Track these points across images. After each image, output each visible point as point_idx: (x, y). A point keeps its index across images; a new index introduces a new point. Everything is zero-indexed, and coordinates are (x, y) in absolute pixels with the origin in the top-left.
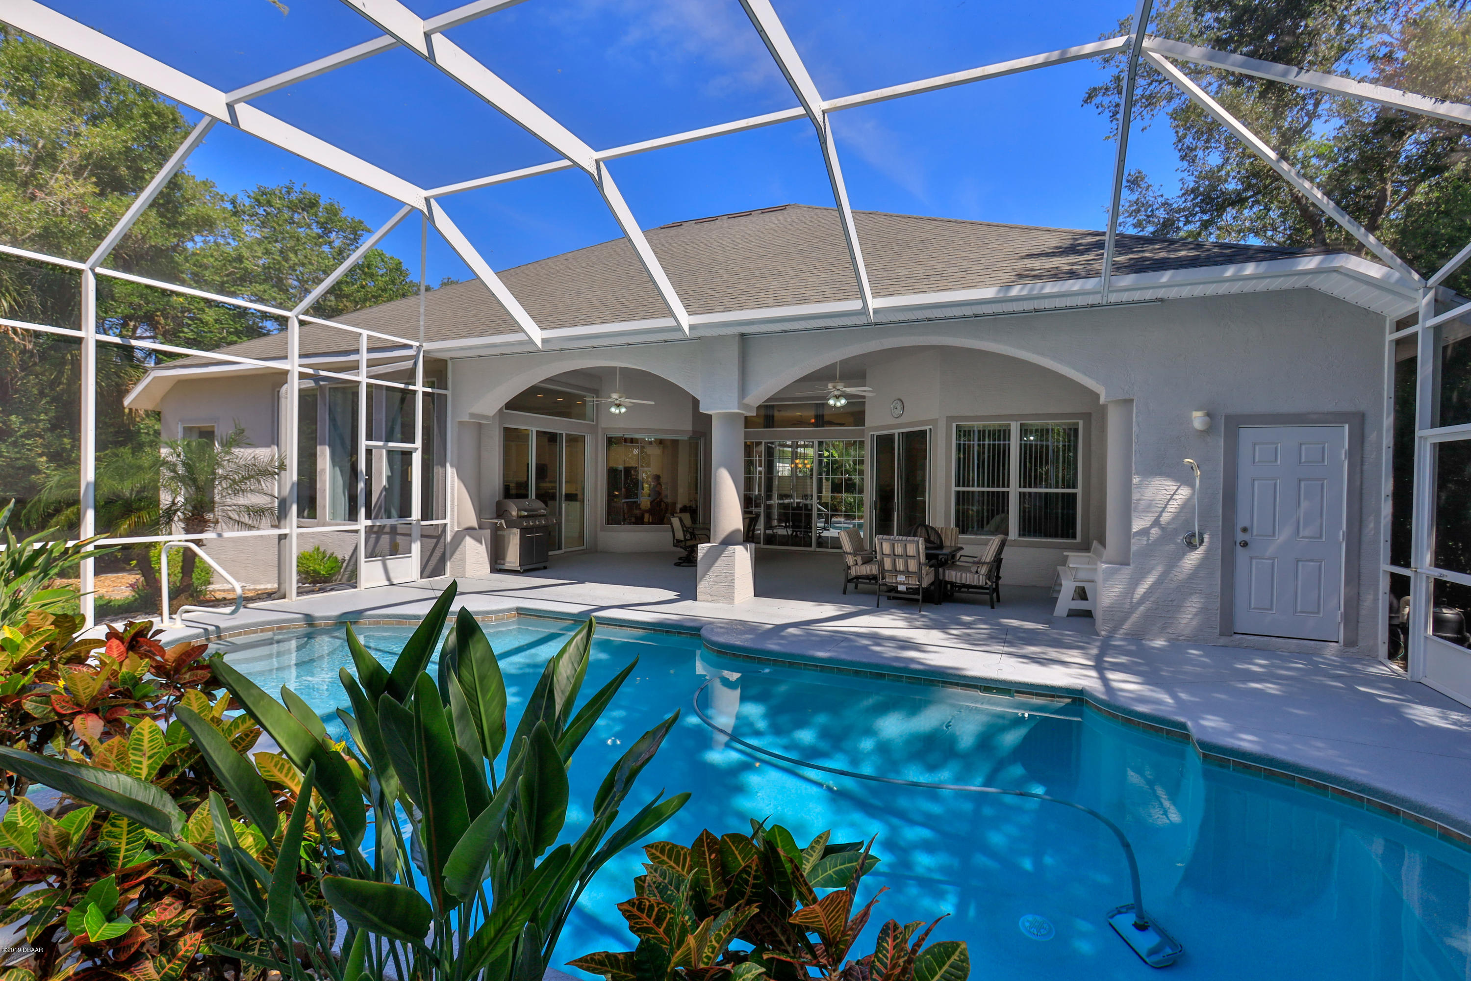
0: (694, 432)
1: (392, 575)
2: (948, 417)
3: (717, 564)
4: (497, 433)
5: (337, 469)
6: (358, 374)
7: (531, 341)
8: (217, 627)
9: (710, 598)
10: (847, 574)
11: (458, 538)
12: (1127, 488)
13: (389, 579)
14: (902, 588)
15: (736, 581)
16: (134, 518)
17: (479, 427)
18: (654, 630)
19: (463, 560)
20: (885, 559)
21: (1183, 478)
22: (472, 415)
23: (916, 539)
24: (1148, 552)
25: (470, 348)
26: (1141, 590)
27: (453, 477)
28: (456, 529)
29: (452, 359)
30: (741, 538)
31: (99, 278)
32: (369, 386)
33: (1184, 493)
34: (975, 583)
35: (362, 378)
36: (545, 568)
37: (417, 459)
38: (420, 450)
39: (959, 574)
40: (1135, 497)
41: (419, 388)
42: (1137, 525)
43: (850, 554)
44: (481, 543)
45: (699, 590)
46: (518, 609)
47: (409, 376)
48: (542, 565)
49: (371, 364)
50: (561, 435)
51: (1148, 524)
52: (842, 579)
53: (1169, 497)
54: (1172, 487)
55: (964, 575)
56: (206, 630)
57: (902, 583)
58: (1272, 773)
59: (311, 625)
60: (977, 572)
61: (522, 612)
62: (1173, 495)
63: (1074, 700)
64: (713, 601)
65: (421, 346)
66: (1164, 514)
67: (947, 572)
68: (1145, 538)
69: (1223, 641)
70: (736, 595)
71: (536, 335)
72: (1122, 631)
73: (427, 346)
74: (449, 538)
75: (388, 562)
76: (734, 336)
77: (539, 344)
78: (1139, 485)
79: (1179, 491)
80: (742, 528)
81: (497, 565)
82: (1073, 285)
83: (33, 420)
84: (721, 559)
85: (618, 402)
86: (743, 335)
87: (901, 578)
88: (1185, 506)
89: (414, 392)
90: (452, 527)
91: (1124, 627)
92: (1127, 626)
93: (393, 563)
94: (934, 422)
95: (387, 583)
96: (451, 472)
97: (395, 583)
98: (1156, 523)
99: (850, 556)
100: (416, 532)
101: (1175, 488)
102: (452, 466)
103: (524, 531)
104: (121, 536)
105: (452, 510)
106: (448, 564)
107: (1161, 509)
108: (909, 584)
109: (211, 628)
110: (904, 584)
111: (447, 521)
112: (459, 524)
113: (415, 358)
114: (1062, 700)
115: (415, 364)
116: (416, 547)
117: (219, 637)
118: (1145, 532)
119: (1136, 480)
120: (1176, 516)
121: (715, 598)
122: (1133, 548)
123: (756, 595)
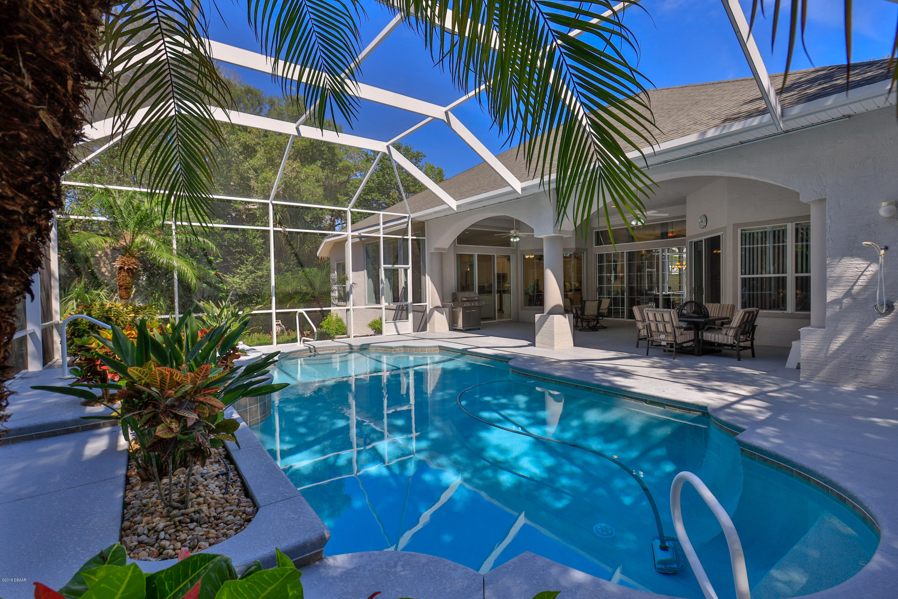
0: (576, 249)
1: (399, 330)
2: (734, 225)
3: (544, 326)
4: (453, 256)
5: (370, 280)
6: (379, 234)
7: (450, 208)
8: (314, 347)
9: (542, 345)
10: (639, 335)
11: (432, 311)
12: (824, 268)
13: (398, 332)
14: (664, 343)
15: (555, 336)
16: (292, 301)
17: (441, 255)
18: (495, 360)
19: (434, 324)
20: (651, 324)
21: (872, 258)
22: (436, 249)
23: (669, 310)
24: (838, 318)
25: (430, 214)
26: (834, 346)
27: (429, 281)
28: (431, 308)
29: (426, 220)
30: (562, 310)
31: (273, 205)
32: (384, 238)
33: (873, 268)
34: (725, 342)
35: (381, 235)
36: (479, 329)
37: (410, 272)
38: (411, 268)
39: (713, 335)
41: (410, 237)
42: (831, 296)
43: (640, 321)
44: (443, 314)
45: (536, 340)
46: (439, 347)
47: (405, 232)
48: (478, 327)
49: (384, 229)
50: (494, 256)
51: (841, 296)
52: (636, 340)
53: (860, 273)
54: (862, 266)
55: (717, 336)
56: (309, 347)
57: (663, 339)
58: (780, 466)
59: (351, 349)
60: (726, 334)
61: (441, 348)
62: (864, 272)
63: (704, 414)
64: (544, 347)
65: (410, 216)
66: (855, 288)
67: (704, 334)
68: (838, 307)
70: (555, 343)
71: (453, 203)
72: (817, 379)
73: (412, 216)
74: (428, 312)
75: (397, 323)
77: (455, 208)
78: (831, 266)
79: (870, 268)
80: (562, 305)
81: (453, 327)
82: (753, 121)
83: (288, 264)
84: (546, 323)
85: (514, 235)
87: (663, 337)
88: (873, 280)
89: (408, 239)
90: (429, 306)
91: (819, 375)
93: (399, 324)
94: (724, 229)
95: (397, 333)
96: (428, 278)
97: (401, 333)
98: (848, 294)
99: (640, 323)
100: (410, 309)
101: (866, 266)
102: (428, 275)
103: (465, 309)
104: (287, 309)
105: (429, 298)
106: (428, 325)
107: (852, 284)
108: (668, 341)
109: (312, 347)
110: (665, 341)
111: (427, 303)
112: (432, 305)
113: (408, 222)
114: (695, 413)
115: (408, 225)
116: (411, 316)
117: (315, 351)
118: (837, 302)
119: (828, 261)
120: (865, 288)
121: (545, 346)
122: (828, 314)
123: (575, 345)
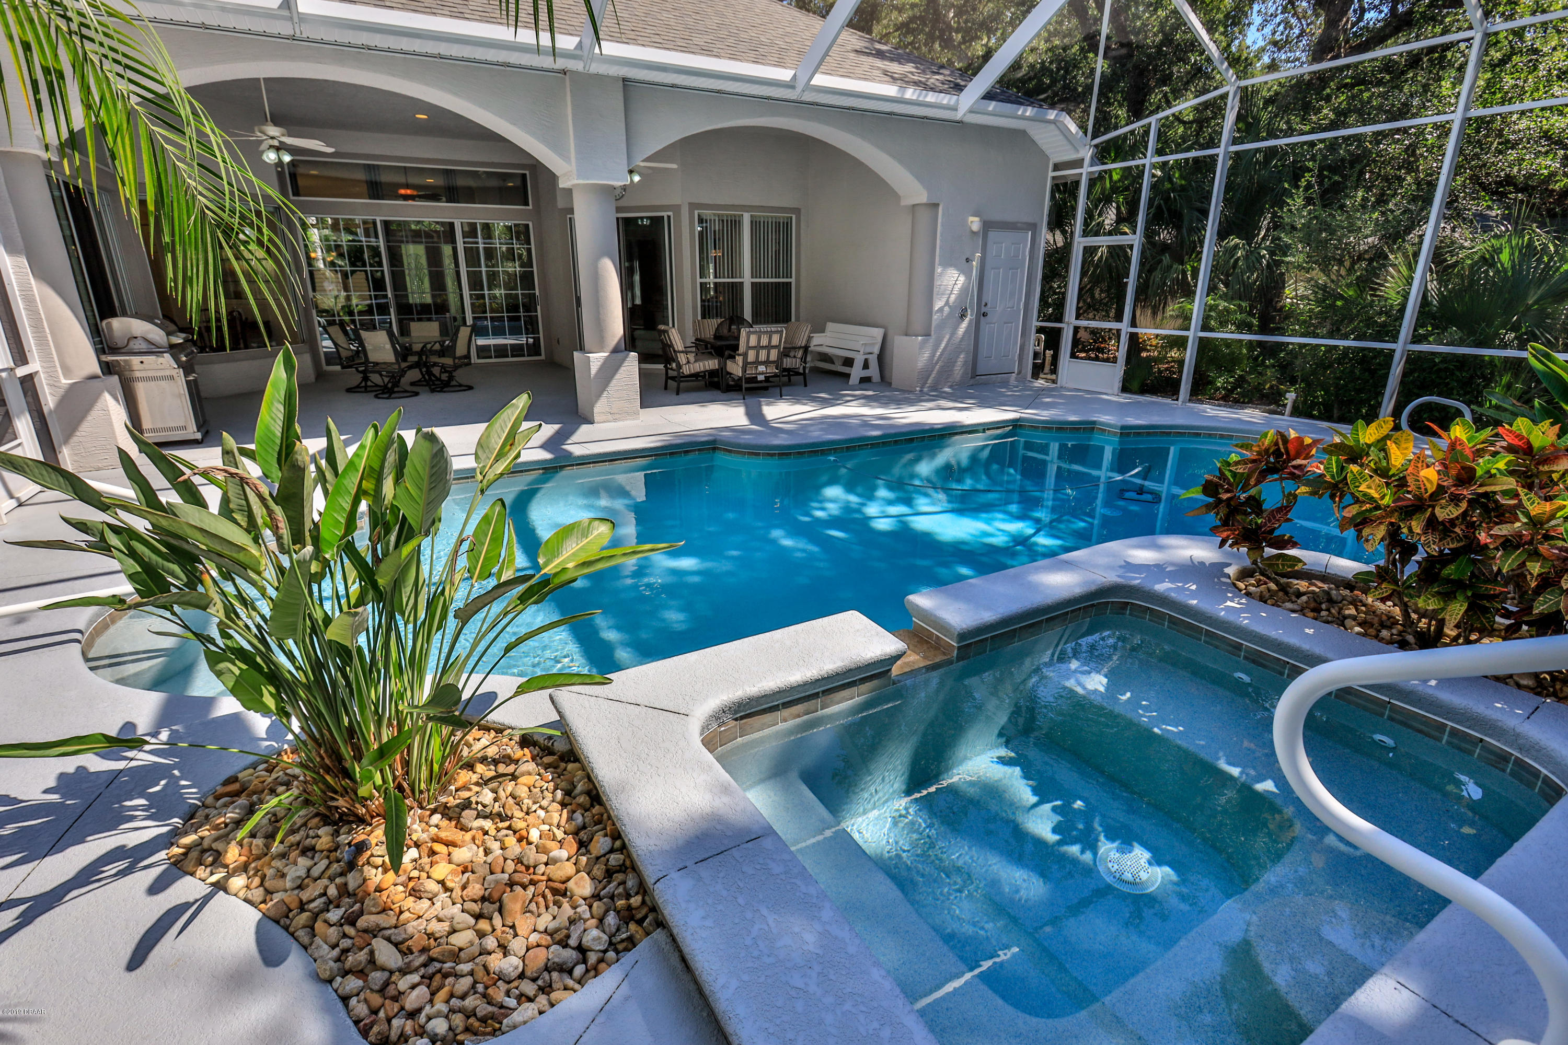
2: (690, 204)
3: (617, 376)
9: (610, 417)
14: (761, 378)
21: (962, 267)
24: (942, 325)
26: (938, 353)
27: (23, 276)
28: (65, 382)
33: (962, 279)
40: (937, 283)
42: (938, 304)
44: (118, 400)
45: (595, 410)
51: (942, 305)
53: (954, 283)
54: (956, 275)
57: (762, 373)
62: (957, 281)
64: (615, 420)
66: (951, 297)
68: (941, 315)
69: (972, 382)
74: (51, 400)
76: (615, 79)
78: (941, 275)
79: (960, 278)
86: (625, 80)
88: (962, 289)
90: (52, 376)
92: (929, 381)
94: (676, 209)
98: (947, 303)
101: (958, 275)
105: (42, 346)
106: (64, 450)
107: (950, 293)
108: (767, 373)
111: (35, 367)
112: (66, 370)
118: (941, 310)
119: (939, 270)
120: (957, 297)
121: (617, 416)
122: (934, 323)
